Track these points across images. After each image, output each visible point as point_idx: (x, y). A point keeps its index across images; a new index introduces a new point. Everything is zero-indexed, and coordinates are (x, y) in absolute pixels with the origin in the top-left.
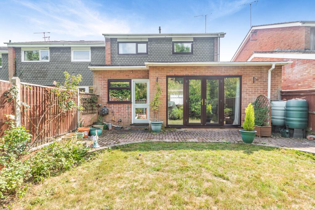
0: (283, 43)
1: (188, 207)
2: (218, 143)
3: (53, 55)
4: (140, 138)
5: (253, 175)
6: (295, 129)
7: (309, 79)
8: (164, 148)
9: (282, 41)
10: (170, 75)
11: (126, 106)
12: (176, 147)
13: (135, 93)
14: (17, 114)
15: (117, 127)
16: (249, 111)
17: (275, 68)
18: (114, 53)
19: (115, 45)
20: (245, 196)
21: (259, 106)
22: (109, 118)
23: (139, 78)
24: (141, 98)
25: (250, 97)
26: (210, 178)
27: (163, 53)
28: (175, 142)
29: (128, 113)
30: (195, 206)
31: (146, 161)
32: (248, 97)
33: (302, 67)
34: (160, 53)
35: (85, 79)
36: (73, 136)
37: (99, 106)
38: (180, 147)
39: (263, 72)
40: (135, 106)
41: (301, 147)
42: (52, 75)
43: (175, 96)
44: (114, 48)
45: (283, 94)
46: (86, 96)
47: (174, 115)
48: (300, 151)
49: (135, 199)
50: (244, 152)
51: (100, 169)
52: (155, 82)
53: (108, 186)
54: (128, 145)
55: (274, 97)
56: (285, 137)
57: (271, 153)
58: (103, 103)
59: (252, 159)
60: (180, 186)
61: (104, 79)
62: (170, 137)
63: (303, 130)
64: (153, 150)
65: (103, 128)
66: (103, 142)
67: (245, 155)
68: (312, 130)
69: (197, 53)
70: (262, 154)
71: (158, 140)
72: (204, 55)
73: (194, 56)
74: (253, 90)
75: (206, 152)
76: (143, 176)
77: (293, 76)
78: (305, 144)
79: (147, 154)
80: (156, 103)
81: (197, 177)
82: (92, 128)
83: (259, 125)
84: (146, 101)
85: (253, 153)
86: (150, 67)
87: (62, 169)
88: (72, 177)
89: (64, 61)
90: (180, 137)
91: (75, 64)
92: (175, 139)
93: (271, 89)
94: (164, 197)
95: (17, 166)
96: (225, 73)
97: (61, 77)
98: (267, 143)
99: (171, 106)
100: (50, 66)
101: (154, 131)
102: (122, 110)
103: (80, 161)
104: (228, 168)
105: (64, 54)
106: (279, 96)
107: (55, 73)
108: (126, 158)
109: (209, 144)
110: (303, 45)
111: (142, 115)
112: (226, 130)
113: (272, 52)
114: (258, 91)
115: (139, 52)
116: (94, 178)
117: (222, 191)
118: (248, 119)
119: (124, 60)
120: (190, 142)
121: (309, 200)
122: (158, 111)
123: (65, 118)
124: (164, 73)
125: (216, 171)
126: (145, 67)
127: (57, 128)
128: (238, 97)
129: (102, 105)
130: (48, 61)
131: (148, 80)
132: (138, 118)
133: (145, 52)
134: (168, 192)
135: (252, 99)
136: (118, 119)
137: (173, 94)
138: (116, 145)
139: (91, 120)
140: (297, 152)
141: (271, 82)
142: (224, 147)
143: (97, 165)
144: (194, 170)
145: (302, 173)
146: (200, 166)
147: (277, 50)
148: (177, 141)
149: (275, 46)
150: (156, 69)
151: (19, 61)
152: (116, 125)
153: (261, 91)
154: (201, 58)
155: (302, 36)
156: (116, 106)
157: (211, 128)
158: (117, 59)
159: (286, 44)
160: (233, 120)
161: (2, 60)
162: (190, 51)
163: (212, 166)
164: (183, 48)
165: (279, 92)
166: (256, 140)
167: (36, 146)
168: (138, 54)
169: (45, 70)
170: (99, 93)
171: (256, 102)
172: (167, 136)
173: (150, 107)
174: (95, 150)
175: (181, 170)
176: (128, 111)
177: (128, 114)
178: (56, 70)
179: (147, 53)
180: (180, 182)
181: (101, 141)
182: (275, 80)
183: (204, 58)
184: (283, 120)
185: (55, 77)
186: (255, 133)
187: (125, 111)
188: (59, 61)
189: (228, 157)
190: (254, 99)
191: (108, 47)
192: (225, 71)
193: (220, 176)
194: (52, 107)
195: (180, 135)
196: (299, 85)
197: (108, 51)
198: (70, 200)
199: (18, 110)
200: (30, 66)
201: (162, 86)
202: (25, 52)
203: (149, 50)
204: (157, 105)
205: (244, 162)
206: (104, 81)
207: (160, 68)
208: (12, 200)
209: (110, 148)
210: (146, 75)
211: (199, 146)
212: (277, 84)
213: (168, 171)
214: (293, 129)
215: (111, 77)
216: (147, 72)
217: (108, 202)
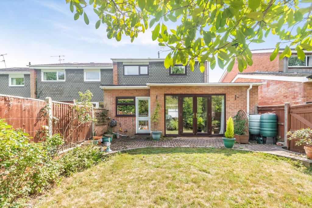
0: (262, 66)
1: (179, 189)
2: (206, 148)
3: (68, 76)
4: (143, 145)
5: (228, 170)
6: (267, 137)
7: (281, 97)
8: (162, 152)
9: (261, 64)
10: (167, 93)
11: (131, 119)
12: (172, 151)
13: (138, 108)
14: (50, 125)
15: (124, 136)
16: (230, 122)
17: (252, 88)
18: (121, 74)
19: (121, 67)
20: (219, 183)
21: (239, 119)
22: (117, 129)
23: (142, 96)
24: (143, 112)
25: (233, 111)
26: (196, 172)
27: (161, 74)
28: (171, 148)
29: (133, 124)
30: (183, 189)
31: (149, 161)
32: (230, 111)
33: (275, 87)
34: (159, 74)
35: (96, 96)
36: (90, 143)
37: (108, 119)
38: (175, 151)
39: (243, 91)
40: (138, 119)
41: (270, 151)
42: (67, 93)
43: (172, 110)
44: (121, 70)
45: (259, 109)
46: (99, 110)
47: (171, 126)
48: (267, 154)
49: (141, 186)
50: (225, 155)
51: (114, 167)
52: (155, 99)
53: (121, 178)
54: (134, 150)
55: (252, 111)
56: (260, 143)
57: (246, 155)
58: (112, 116)
59: (229, 160)
60: (174, 177)
61: (113, 97)
62: (167, 144)
63: (273, 138)
64: (154, 153)
65: (113, 136)
66: (114, 148)
67: (226, 157)
68: (281, 137)
69: (190, 74)
70: (238, 156)
71: (158, 146)
72: (196, 76)
73: (187, 77)
74: (235, 106)
75: (195, 155)
76: (147, 171)
77: (269, 94)
78: (274, 148)
79: (149, 156)
80: (156, 116)
81: (187, 172)
82: (104, 137)
83: (239, 134)
84: (147, 114)
85: (232, 155)
86: (151, 87)
87: (85, 167)
88: (93, 172)
89: (78, 81)
90: (175, 144)
91: (87, 84)
92: (171, 145)
93: (250, 105)
94: (162, 184)
95: (54, 163)
96: (212, 91)
97: (75, 94)
98: (244, 148)
99: (169, 118)
100: (66, 85)
101: (154, 140)
102: (128, 122)
103: (98, 161)
104: (211, 165)
105: (78, 75)
106: (256, 111)
107: (71, 91)
108: (133, 159)
109: (198, 148)
110: (278, 68)
111: (144, 127)
112: (214, 138)
113: (252, 74)
114: (239, 107)
115: (141, 73)
116: (110, 172)
117: (204, 180)
118: (229, 129)
119: (129, 80)
120: (183, 148)
121: (264, 185)
122: (158, 123)
123: (83, 129)
124: (163, 91)
125: (201, 168)
126: (147, 86)
127: (77, 136)
128: (223, 111)
129: (111, 118)
130: (64, 81)
131: (149, 97)
132: (141, 129)
133: (147, 73)
134: (164, 181)
135: (234, 113)
136: (124, 130)
137: (171, 109)
138: (124, 150)
139: (103, 130)
140: (265, 155)
141: (250, 99)
142: (210, 151)
143: (111, 164)
144: (185, 167)
145: (265, 168)
146: (190, 164)
147: (257, 72)
148: (173, 147)
149: (255, 68)
150: (155, 88)
151: (39, 81)
152: (123, 134)
153: (241, 107)
154: (194, 79)
155: (277, 61)
156: (123, 119)
157: (201, 137)
158: (123, 79)
159: (264, 67)
160: (219, 130)
161: (24, 79)
162: (184, 73)
163: (198, 164)
164: (178, 70)
165: (256, 107)
166: (235, 145)
167: (62, 150)
168: (140, 75)
169: (62, 88)
170: (109, 108)
171: (237, 115)
172: (165, 143)
173: (151, 119)
174: (108, 153)
175: (175, 167)
176: (133, 123)
177: (133, 126)
178: (71, 88)
179: (148, 75)
180: (173, 175)
181: (112, 147)
182: (253, 97)
183: (196, 79)
184: (258, 130)
185: (71, 94)
186: (234, 140)
187: (131, 123)
188: (74, 81)
189: (212, 158)
190: (236, 113)
191: (115, 69)
192: (212, 90)
193: (204, 171)
194: (74, 120)
195: (176, 142)
196: (273, 101)
197: (115, 73)
198: (94, 187)
199: (50, 122)
200: (49, 85)
201: (161, 102)
202: (44, 73)
203: (150, 72)
204: (157, 118)
205: (223, 162)
206: (112, 98)
207: (160, 88)
208: (52, 187)
209: (120, 152)
210: (147, 93)
211: (190, 151)
212: (254, 100)
213: (165, 168)
214: (266, 137)
215: (118, 95)
216: (149, 91)
217: (123, 187)
